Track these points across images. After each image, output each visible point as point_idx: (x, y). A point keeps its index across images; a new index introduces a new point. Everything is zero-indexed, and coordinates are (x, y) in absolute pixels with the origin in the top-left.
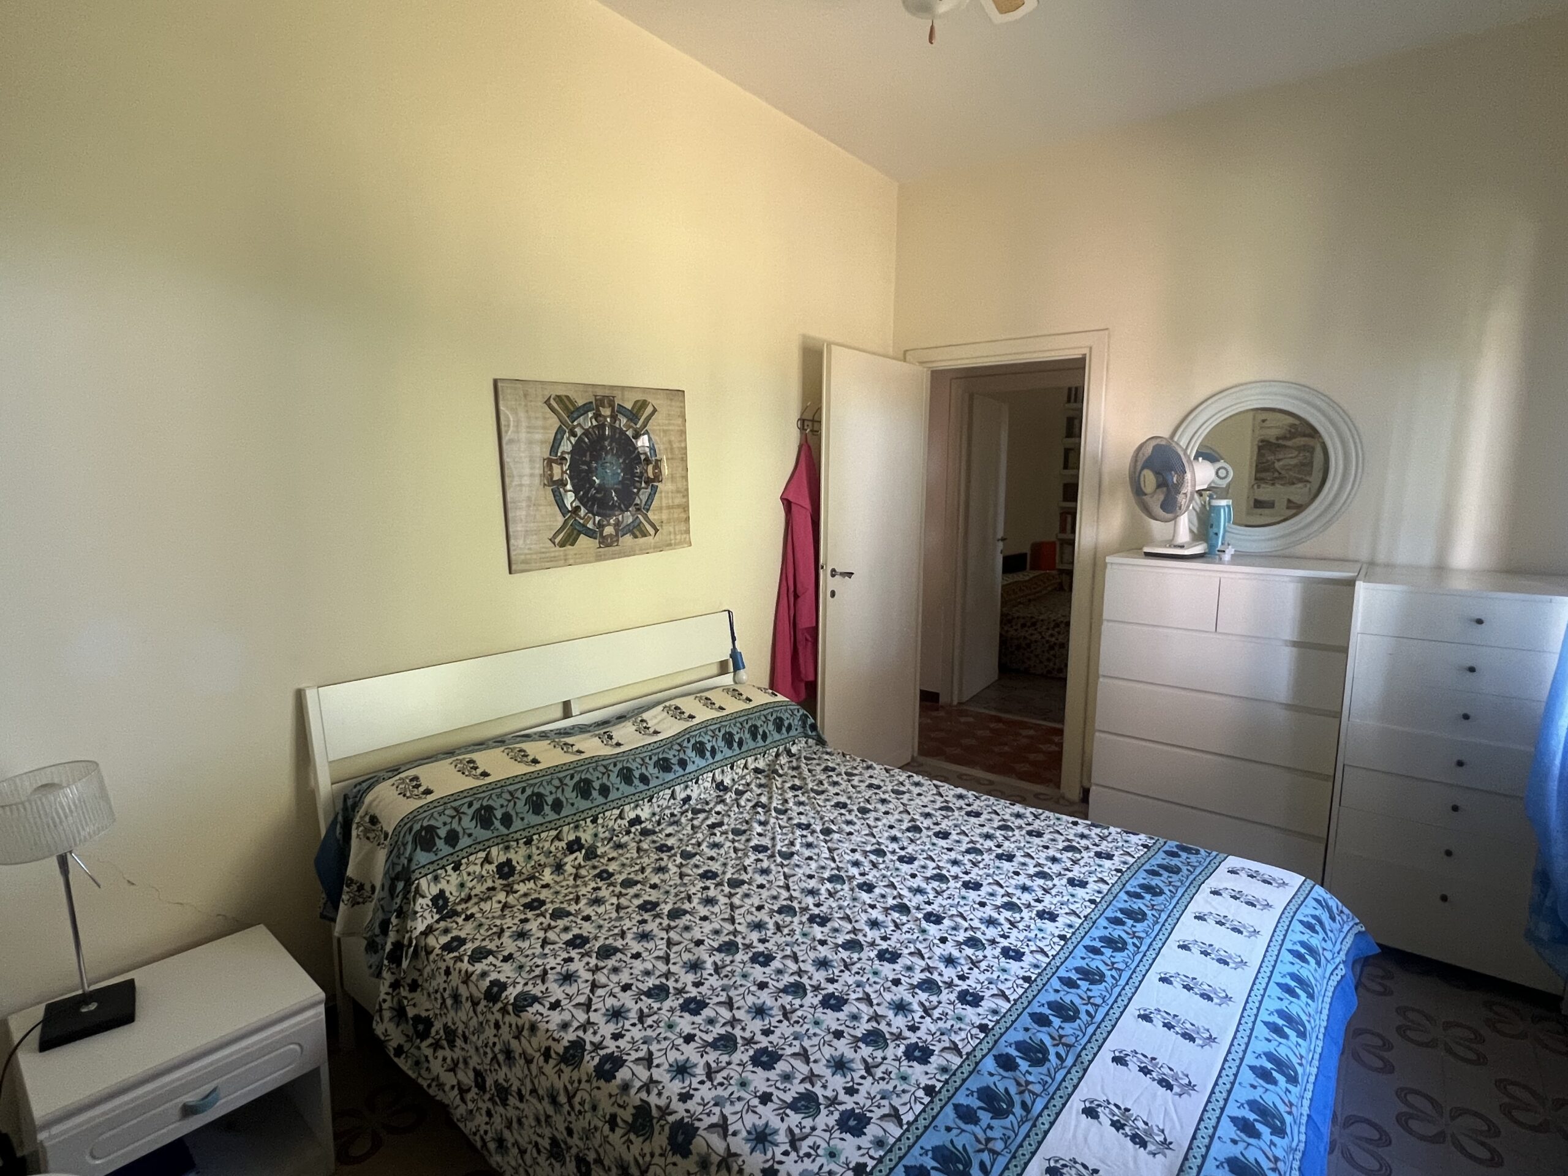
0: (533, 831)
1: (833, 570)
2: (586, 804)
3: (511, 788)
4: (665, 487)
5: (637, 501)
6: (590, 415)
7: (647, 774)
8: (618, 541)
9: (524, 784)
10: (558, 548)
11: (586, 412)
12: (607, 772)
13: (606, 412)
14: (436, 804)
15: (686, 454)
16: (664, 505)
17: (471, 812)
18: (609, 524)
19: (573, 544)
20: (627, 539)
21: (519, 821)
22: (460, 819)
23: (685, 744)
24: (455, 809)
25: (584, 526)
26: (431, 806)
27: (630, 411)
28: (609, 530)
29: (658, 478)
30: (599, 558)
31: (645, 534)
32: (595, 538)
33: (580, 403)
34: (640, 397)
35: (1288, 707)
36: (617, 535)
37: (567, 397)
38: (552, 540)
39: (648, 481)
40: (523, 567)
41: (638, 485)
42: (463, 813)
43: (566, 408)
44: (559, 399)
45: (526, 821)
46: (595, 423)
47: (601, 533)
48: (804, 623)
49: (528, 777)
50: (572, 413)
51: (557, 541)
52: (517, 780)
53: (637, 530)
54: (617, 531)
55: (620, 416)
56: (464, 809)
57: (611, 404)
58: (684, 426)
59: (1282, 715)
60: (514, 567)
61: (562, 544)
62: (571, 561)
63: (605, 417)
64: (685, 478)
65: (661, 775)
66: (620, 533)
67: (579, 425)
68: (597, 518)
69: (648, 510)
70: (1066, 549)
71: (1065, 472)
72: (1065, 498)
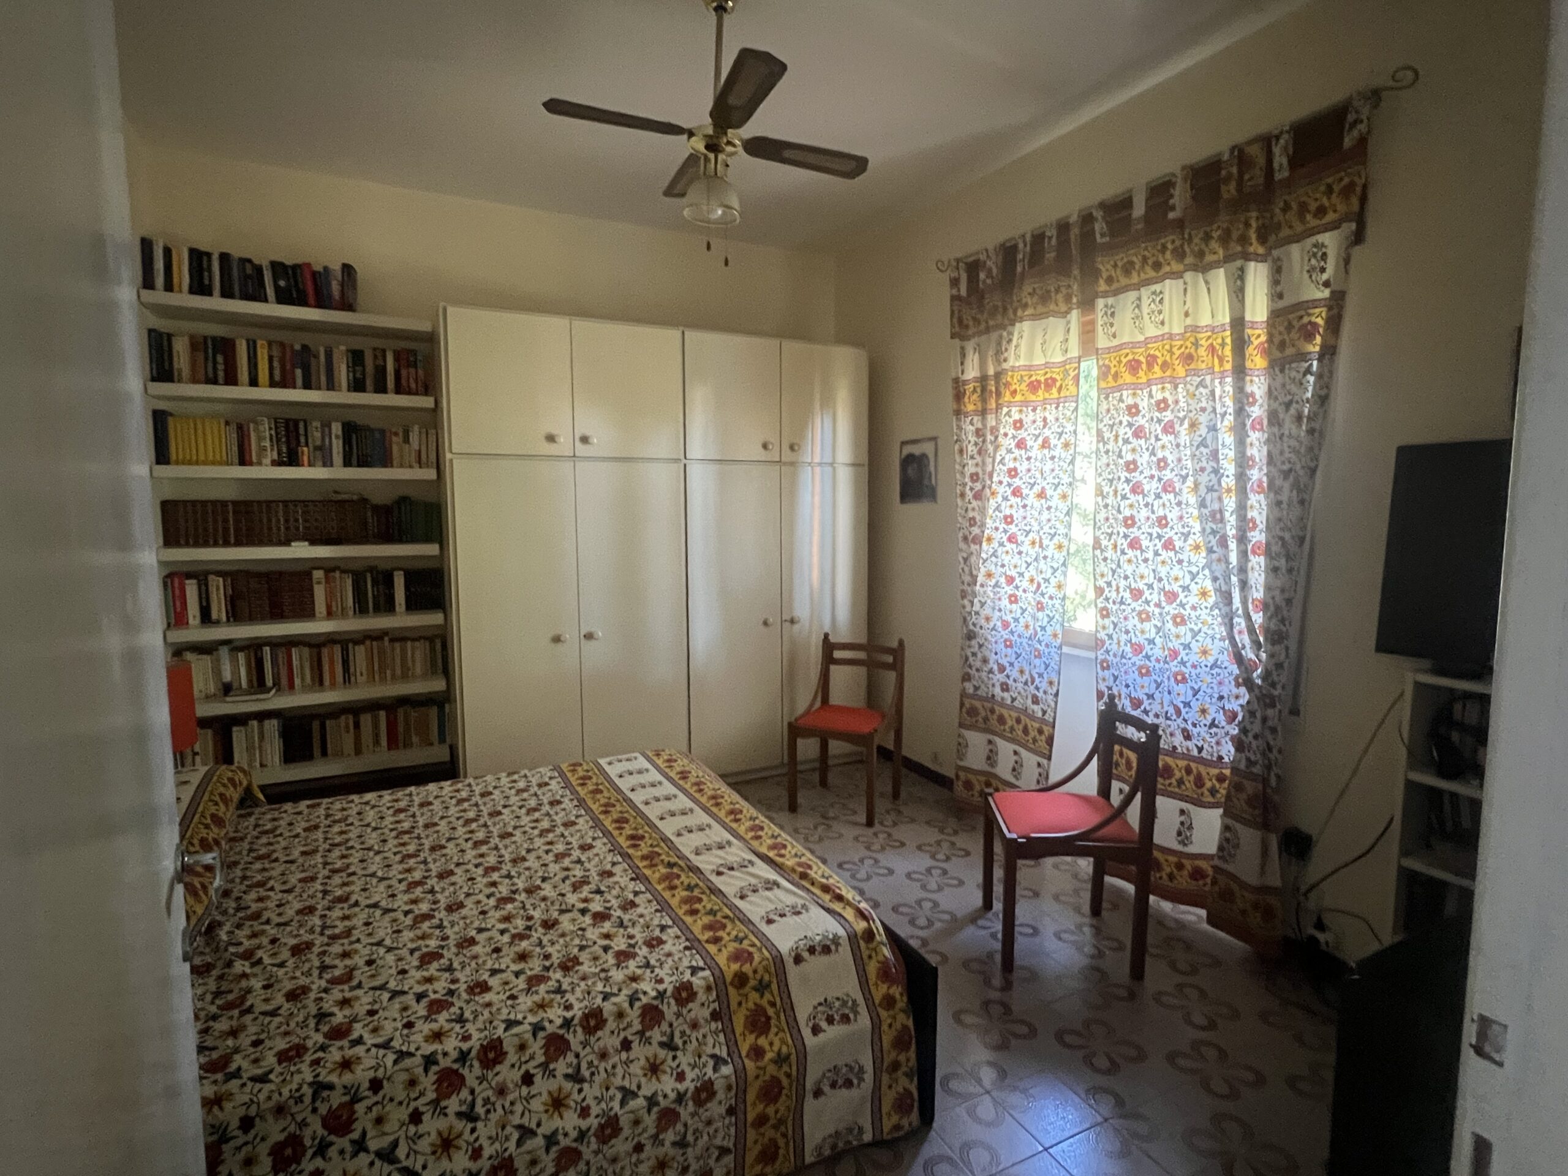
70: (200, 669)
71: (164, 471)
72: (171, 537)
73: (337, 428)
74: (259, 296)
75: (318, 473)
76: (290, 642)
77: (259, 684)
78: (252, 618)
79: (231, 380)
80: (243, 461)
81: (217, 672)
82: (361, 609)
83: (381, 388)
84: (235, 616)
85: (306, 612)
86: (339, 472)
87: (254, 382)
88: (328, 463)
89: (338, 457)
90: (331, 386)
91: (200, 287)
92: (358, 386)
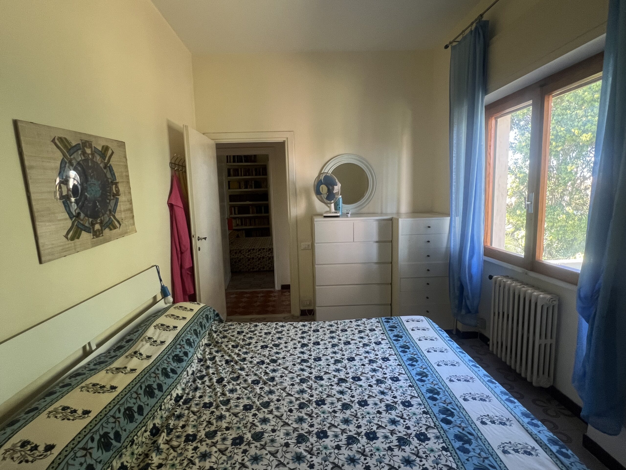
0: (132, 435)
1: (199, 237)
2: (154, 400)
3: (111, 413)
4: (122, 198)
5: (110, 208)
6: (80, 152)
7: (173, 368)
8: (102, 233)
9: (117, 406)
10: (70, 242)
11: (78, 150)
12: (156, 376)
13: (88, 151)
14: (65, 453)
15: (129, 179)
16: (122, 209)
17: (95, 445)
18: (97, 223)
19: (78, 238)
20: (107, 231)
21: (124, 432)
22: (91, 454)
23: (182, 343)
24: (84, 449)
25: (83, 225)
26: (62, 457)
27: (101, 152)
28: (97, 227)
29: (118, 193)
30: (94, 245)
31: (115, 228)
32: (91, 233)
33: (74, 144)
34: (105, 144)
35: (376, 263)
36: (102, 230)
37: (65, 139)
38: (66, 236)
39: (114, 195)
40: (48, 258)
41: (109, 197)
42: (91, 448)
43: (65, 147)
44: (61, 139)
45: (127, 431)
46: (83, 158)
47: (93, 228)
48: (187, 265)
49: (117, 400)
50: (70, 149)
51: (69, 236)
52: (112, 406)
53: (111, 226)
54: (101, 227)
55: (96, 154)
56: (90, 445)
57: (90, 146)
58: (127, 163)
59: (375, 266)
60: (43, 259)
61: (72, 239)
62: (78, 249)
63: (89, 154)
64: (130, 193)
65: (179, 365)
66: (103, 228)
67: (74, 158)
68: (90, 220)
69: (115, 213)
70: (234, 221)
71: (229, 190)
72: (231, 201)
73: (253, 182)
74: (242, 162)
75: (250, 190)
76: (245, 218)
77: (242, 225)
78: (241, 214)
79: (238, 176)
80: (240, 188)
81: (236, 222)
82: (257, 213)
83: (260, 175)
84: (239, 214)
85: (249, 213)
86: (253, 189)
87: (241, 176)
88: (252, 188)
89: (253, 187)
90: (252, 175)
91: (234, 162)
92: (256, 175)
